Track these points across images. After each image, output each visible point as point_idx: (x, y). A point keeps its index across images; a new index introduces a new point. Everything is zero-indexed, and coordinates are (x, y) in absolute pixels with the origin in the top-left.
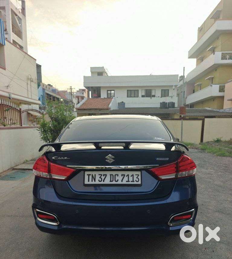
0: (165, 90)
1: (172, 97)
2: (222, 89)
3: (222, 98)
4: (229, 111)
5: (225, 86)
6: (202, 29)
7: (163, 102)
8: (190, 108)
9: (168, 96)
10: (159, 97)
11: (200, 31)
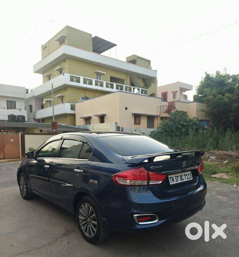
0: (11, 101)
1: (20, 110)
2: (73, 108)
3: (74, 115)
4: (84, 127)
5: (75, 105)
6: (46, 47)
7: (11, 115)
8: (41, 122)
9: (15, 108)
10: (4, 108)
11: (44, 48)
